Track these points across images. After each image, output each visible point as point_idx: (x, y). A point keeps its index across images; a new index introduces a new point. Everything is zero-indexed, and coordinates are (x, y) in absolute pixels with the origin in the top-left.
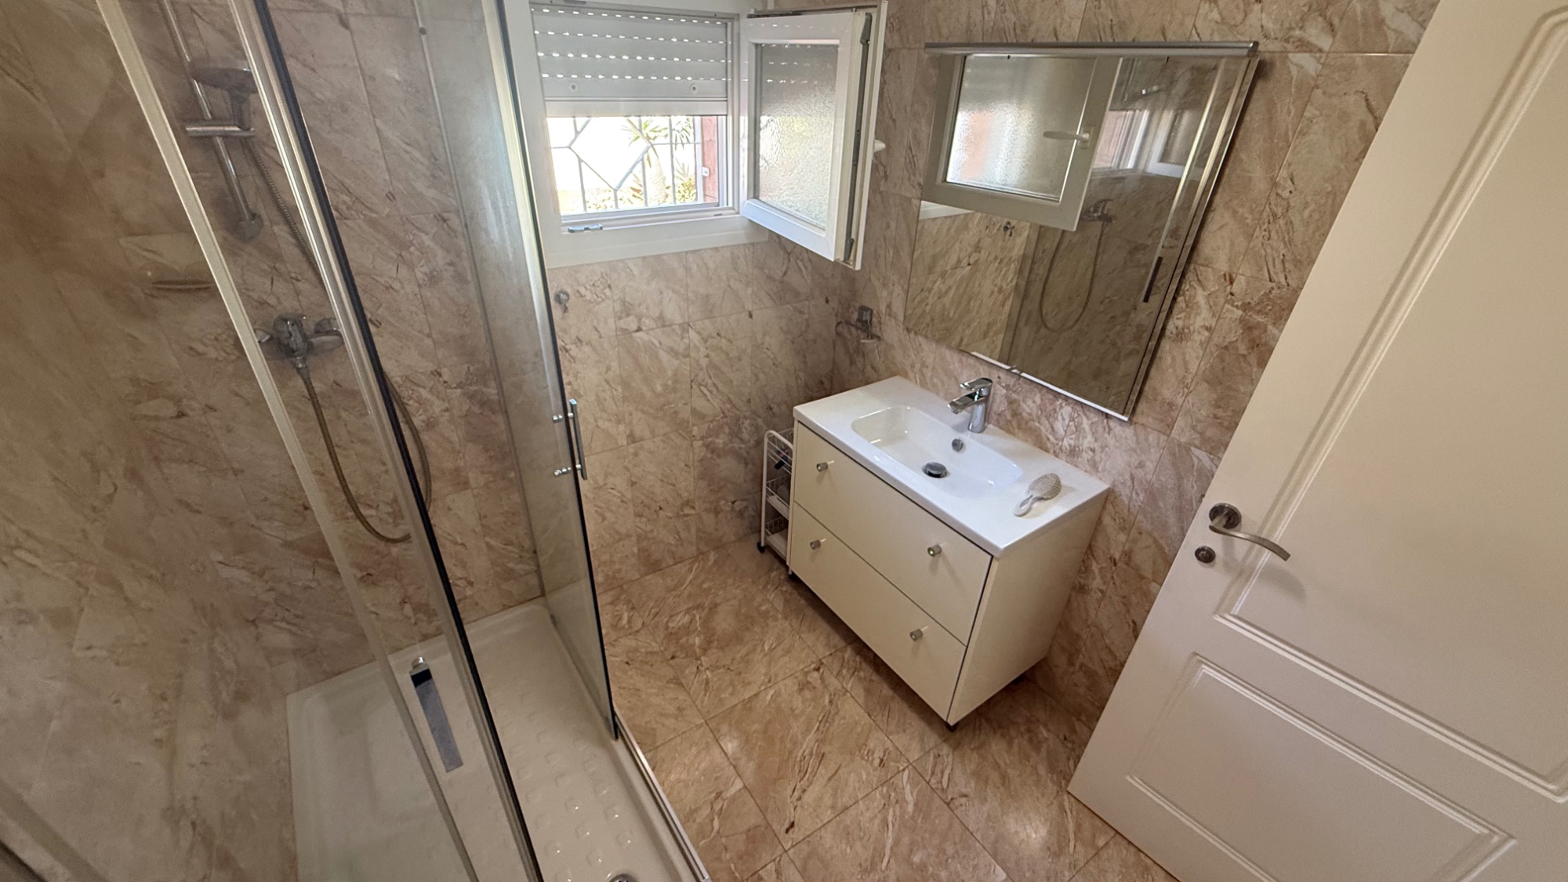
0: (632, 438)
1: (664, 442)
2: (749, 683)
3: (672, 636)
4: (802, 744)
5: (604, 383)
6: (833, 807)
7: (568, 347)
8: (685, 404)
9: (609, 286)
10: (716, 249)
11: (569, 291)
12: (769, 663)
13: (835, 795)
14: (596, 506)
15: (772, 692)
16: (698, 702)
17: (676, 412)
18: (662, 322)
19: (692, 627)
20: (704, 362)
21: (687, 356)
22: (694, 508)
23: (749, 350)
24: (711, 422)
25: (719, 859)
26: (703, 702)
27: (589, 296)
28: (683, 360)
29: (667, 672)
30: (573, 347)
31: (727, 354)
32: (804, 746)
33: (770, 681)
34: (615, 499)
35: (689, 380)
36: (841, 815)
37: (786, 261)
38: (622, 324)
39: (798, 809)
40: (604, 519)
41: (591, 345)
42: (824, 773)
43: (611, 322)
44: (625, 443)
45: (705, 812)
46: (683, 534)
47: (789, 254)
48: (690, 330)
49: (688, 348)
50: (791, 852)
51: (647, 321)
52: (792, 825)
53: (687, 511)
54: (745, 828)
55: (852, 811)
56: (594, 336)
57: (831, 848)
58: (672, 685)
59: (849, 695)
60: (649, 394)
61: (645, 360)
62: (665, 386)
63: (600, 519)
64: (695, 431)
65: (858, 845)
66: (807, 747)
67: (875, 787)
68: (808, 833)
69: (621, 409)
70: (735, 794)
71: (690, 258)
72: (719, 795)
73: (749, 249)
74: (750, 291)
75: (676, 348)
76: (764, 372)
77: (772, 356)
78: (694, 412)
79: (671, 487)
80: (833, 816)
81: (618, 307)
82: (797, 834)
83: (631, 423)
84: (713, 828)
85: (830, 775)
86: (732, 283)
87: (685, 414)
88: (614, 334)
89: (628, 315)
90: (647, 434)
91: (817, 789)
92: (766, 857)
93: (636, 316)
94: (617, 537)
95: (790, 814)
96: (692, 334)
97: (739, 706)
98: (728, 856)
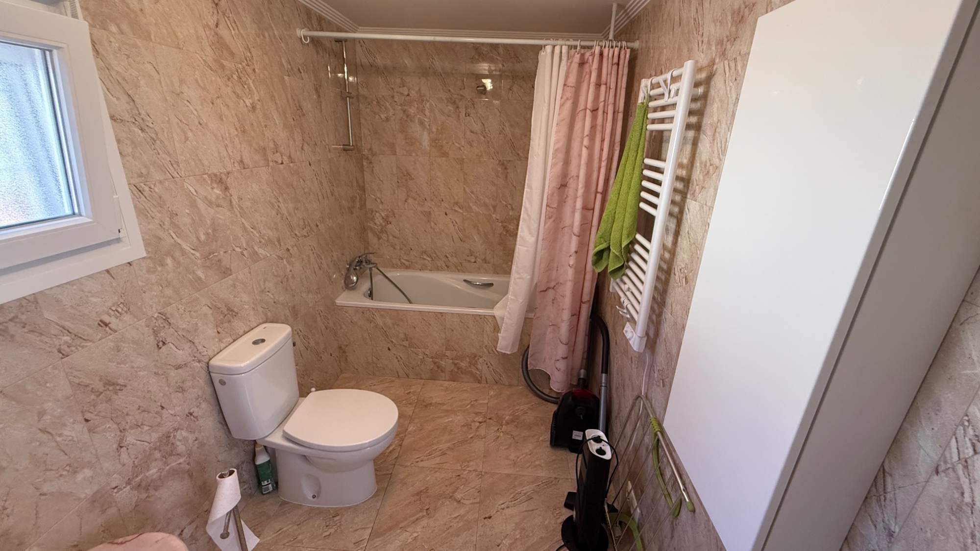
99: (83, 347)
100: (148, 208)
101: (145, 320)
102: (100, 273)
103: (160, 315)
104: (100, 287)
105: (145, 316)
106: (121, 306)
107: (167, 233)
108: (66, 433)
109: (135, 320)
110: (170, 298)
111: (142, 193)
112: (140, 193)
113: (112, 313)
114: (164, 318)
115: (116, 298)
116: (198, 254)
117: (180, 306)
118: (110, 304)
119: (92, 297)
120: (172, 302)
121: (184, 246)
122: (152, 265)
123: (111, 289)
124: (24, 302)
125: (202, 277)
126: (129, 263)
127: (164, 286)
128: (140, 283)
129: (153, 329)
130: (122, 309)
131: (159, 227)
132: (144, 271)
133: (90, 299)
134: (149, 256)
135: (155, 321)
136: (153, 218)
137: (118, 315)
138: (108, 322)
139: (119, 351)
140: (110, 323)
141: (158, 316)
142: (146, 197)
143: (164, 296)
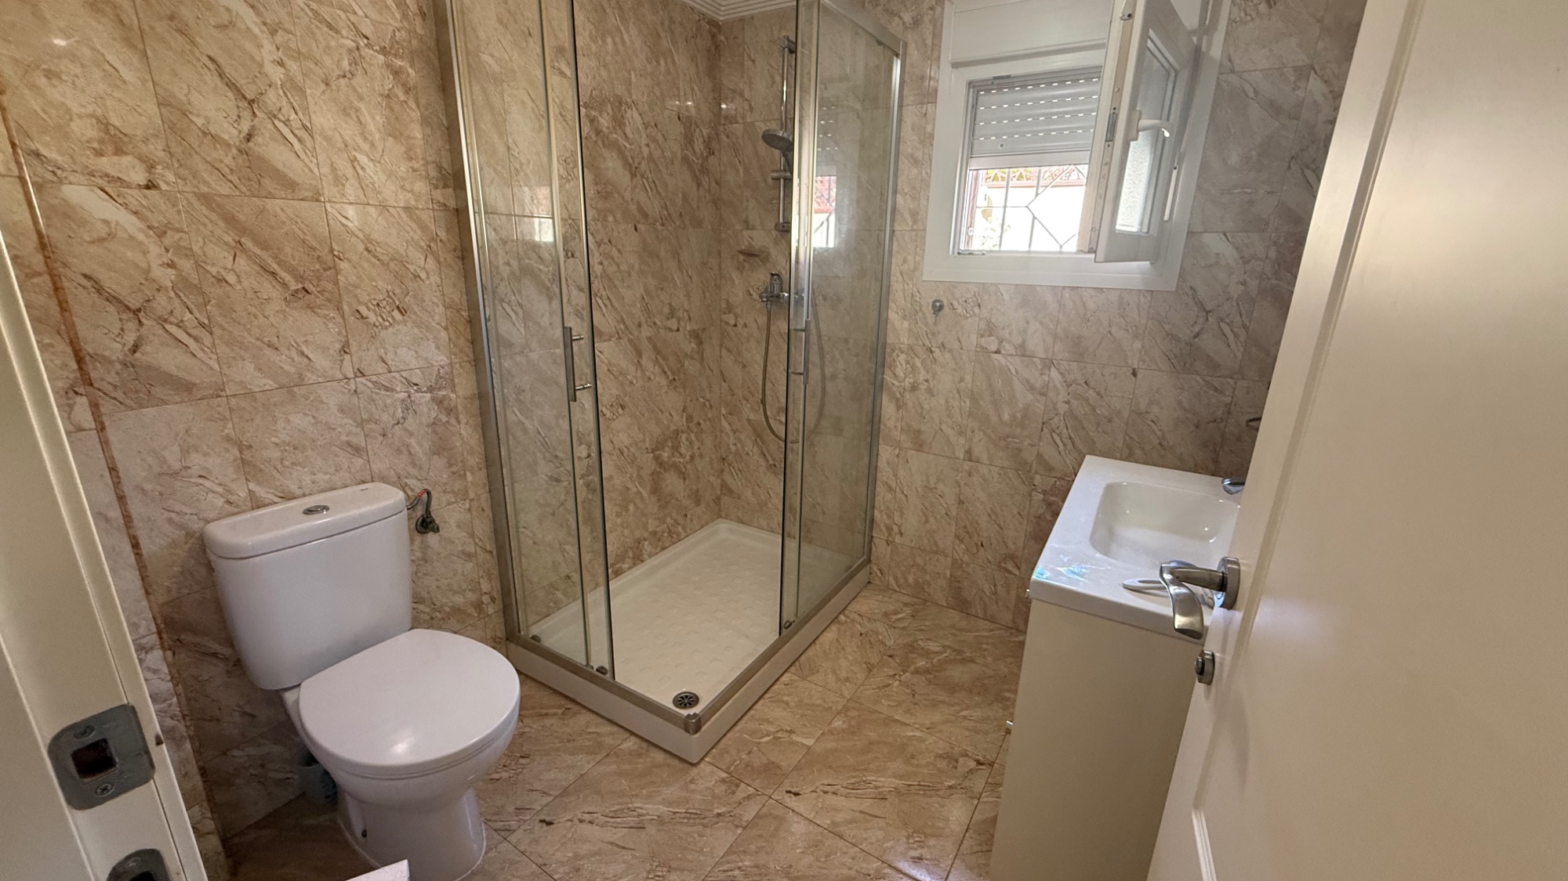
0: (969, 455)
1: (1000, 474)
2: (912, 715)
3: (911, 648)
4: (882, 776)
5: (955, 392)
6: (834, 823)
7: (933, 349)
8: (1032, 445)
9: (979, 306)
10: (1101, 290)
11: (945, 302)
12: (948, 721)
13: (851, 822)
14: (923, 504)
15: (918, 734)
16: (862, 688)
17: (1020, 450)
18: (1023, 351)
19: (932, 656)
20: (1063, 408)
21: (1043, 394)
22: (1019, 569)
23: (1126, 414)
24: (1060, 479)
25: (739, 751)
26: (866, 690)
27: (960, 310)
28: (1038, 397)
29: (874, 659)
30: (937, 350)
31: (1094, 409)
32: (881, 779)
33: (928, 729)
34: (940, 507)
35: (1040, 420)
36: (831, 835)
37: (1202, 320)
38: (983, 341)
39: (814, 794)
40: (927, 522)
41: (952, 355)
42: (865, 805)
43: (974, 337)
44: (962, 457)
45: (772, 729)
46: (1001, 591)
47: (1207, 312)
48: (1053, 368)
49: (1047, 386)
50: (770, 801)
51: (1008, 347)
52: (796, 794)
53: (1010, 566)
54: (773, 759)
55: (841, 843)
56: (956, 346)
57: (793, 834)
58: (864, 666)
59: (976, 802)
60: (994, 419)
61: (998, 383)
62: (1014, 417)
63: (924, 520)
64: (1038, 479)
65: (809, 859)
66: (884, 782)
67: (883, 859)
68: (796, 810)
69: (965, 422)
70: (797, 742)
71: (1067, 294)
72: (791, 732)
73: (1145, 297)
74: (1138, 345)
75: (1032, 381)
76: (1143, 449)
77: (1159, 433)
78: (1039, 456)
79: (997, 528)
80: (826, 826)
81: (983, 326)
82: (791, 801)
83: (971, 440)
84: (762, 738)
85: (866, 811)
86: (1114, 330)
87: (1029, 455)
88: (974, 349)
89: (990, 335)
90: (984, 458)
91: (844, 804)
92: (757, 783)
93: (998, 339)
94: (935, 548)
95: (806, 789)
96: (1054, 373)
97: (882, 716)
98: (743, 757)
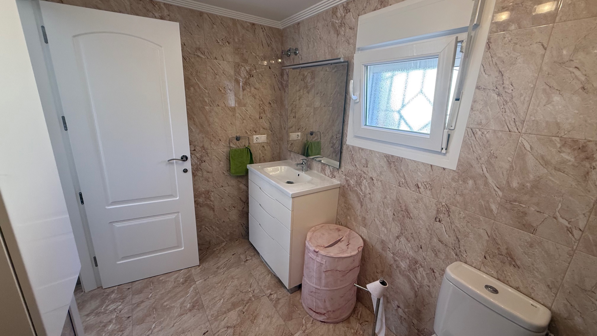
99: (406, 188)
100: (473, 145)
101: (436, 201)
102: (428, 164)
103: (445, 205)
104: (425, 170)
105: (438, 199)
106: (429, 185)
107: (479, 165)
108: (387, 210)
109: (432, 197)
110: (458, 202)
111: (474, 135)
112: (472, 134)
113: (423, 185)
114: (448, 209)
115: (429, 180)
116: (500, 193)
117: (462, 213)
118: (425, 180)
119: (419, 172)
120: (458, 205)
121: (490, 180)
122: (457, 177)
123: (428, 174)
124: (399, 159)
125: (494, 210)
126: (444, 168)
127: (457, 193)
128: (444, 182)
129: (438, 209)
130: (428, 187)
131: (476, 159)
132: (450, 177)
133: (418, 172)
134: (457, 171)
135: (441, 206)
136: (474, 152)
137: (426, 188)
138: (420, 187)
139: (417, 202)
140: (420, 188)
141: (444, 205)
142: (476, 138)
143: (455, 198)
